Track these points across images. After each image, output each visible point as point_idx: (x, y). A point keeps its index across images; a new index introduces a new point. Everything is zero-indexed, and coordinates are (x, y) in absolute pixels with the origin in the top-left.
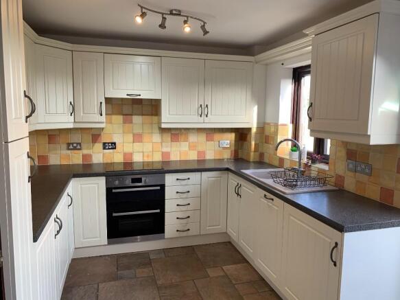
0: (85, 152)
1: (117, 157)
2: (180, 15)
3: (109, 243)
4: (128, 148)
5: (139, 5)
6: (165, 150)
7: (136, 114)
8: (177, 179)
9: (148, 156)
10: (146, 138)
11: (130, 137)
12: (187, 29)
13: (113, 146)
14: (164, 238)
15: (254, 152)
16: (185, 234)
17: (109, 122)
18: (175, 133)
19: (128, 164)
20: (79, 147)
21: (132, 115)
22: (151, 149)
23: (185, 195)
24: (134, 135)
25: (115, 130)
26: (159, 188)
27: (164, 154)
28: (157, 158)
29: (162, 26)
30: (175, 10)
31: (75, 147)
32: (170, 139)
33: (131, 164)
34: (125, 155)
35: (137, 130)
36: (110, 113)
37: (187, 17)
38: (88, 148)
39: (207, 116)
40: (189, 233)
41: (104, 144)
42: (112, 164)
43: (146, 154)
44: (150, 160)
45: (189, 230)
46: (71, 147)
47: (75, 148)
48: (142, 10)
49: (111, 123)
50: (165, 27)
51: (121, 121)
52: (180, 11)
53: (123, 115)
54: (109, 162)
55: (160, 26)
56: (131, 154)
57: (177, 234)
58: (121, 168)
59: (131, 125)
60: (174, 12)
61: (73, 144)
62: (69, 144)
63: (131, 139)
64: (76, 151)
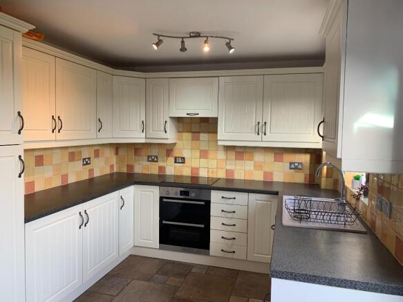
0: (161, 164)
1: (186, 171)
2: (199, 36)
3: (160, 248)
4: (195, 164)
5: (154, 34)
6: (229, 167)
7: (202, 132)
8: (223, 197)
9: (212, 172)
10: (211, 155)
11: (197, 154)
12: (206, 49)
13: (183, 160)
14: (208, 254)
15: (327, 177)
16: (230, 255)
17: (180, 139)
18: (240, 152)
19: (195, 178)
20: (156, 160)
21: (199, 133)
22: (215, 166)
23: (230, 215)
24: (201, 151)
25: (185, 146)
26: (203, 203)
27: (228, 172)
28: (221, 175)
29: (184, 49)
30: (192, 33)
31: (153, 159)
32: (234, 157)
33: (197, 178)
34: (193, 169)
35: (204, 147)
36: (181, 130)
37: (207, 37)
38: (163, 161)
39: (265, 134)
40: (235, 256)
41: (176, 158)
42: (181, 177)
43: (211, 170)
44: (215, 176)
45: (234, 252)
46: (150, 159)
47: (153, 161)
48: (158, 38)
49: (182, 140)
50: (186, 49)
51: (190, 138)
52: (198, 33)
53: (192, 132)
54: (179, 174)
55: (181, 50)
56: (197, 169)
57: (222, 254)
58: (188, 181)
59: (198, 142)
60: (192, 35)
61: (151, 156)
62: (149, 157)
63: (198, 155)
64: (154, 163)
